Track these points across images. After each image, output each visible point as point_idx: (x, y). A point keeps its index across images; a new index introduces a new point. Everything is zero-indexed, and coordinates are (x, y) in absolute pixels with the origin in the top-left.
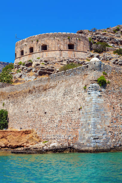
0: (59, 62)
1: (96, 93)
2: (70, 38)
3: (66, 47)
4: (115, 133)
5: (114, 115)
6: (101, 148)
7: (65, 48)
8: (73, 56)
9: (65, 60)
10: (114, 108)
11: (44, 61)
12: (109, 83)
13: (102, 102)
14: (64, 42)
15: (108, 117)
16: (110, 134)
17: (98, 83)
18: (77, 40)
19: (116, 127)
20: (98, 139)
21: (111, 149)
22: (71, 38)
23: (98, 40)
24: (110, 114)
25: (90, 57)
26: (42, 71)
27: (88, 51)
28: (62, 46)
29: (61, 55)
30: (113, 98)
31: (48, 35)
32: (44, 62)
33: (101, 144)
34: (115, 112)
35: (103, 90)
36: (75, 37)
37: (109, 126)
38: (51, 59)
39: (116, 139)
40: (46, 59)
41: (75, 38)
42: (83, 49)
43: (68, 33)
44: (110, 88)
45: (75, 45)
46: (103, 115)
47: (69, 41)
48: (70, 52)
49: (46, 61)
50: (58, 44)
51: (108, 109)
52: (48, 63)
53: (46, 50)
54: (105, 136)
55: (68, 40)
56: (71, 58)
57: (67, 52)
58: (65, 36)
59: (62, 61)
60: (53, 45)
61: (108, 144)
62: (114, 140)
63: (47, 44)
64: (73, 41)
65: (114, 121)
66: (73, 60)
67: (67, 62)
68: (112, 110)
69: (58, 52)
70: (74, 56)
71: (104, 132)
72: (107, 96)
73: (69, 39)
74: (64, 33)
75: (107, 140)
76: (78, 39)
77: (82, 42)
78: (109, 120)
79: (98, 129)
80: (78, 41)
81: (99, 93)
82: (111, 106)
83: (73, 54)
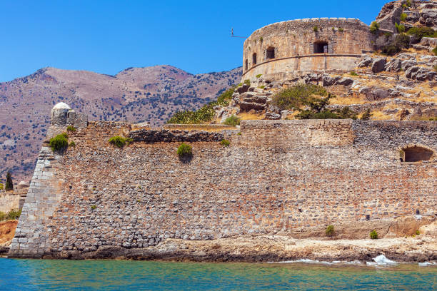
0: (290, 81)
1: (42, 163)
2: (319, 30)
3: (310, 49)
4: (61, 228)
5: (68, 199)
6: (25, 252)
7: (308, 52)
8: (324, 66)
9: (302, 78)
10: (71, 187)
11: (266, 82)
12: (73, 144)
13: (50, 177)
14: (305, 38)
15: (54, 202)
16: (50, 230)
17: (50, 147)
18: (334, 31)
19: (66, 219)
20: (24, 237)
21: (45, 254)
22: (321, 29)
23: (421, 22)
24: (59, 197)
25: (362, 67)
26: (246, 103)
27: (364, 52)
28: (301, 48)
29: (297, 67)
30: (73, 170)
31: (276, 27)
32: (265, 84)
33: (27, 246)
34: (72, 194)
35: (57, 157)
36: (329, 25)
37: (51, 218)
38: (276, 77)
39: (60, 239)
40: (269, 78)
41: (330, 29)
42: (351, 49)
43: (314, 19)
44: (72, 153)
45: (329, 42)
46: (44, 198)
47: (316, 35)
48: (317, 58)
49: (268, 82)
50: (293, 44)
51: (58, 188)
52: (271, 86)
53: (274, 57)
54: (40, 232)
55: (314, 34)
56: (316, 72)
57: (311, 58)
58: (307, 26)
59: (296, 79)
60: (285, 48)
61: (42, 246)
62: (55, 240)
63: (275, 46)
64: (325, 35)
65: (65, 208)
66: (319, 76)
67: (306, 81)
68: (67, 189)
69: (292, 61)
70: (326, 66)
71: (39, 226)
72: (62, 167)
73: (316, 30)
74: (306, 20)
75: (42, 239)
76: (336, 29)
77: (347, 35)
78: (56, 207)
79: (28, 222)
80: (337, 33)
81: (47, 163)
82: (64, 184)
83: (324, 63)
